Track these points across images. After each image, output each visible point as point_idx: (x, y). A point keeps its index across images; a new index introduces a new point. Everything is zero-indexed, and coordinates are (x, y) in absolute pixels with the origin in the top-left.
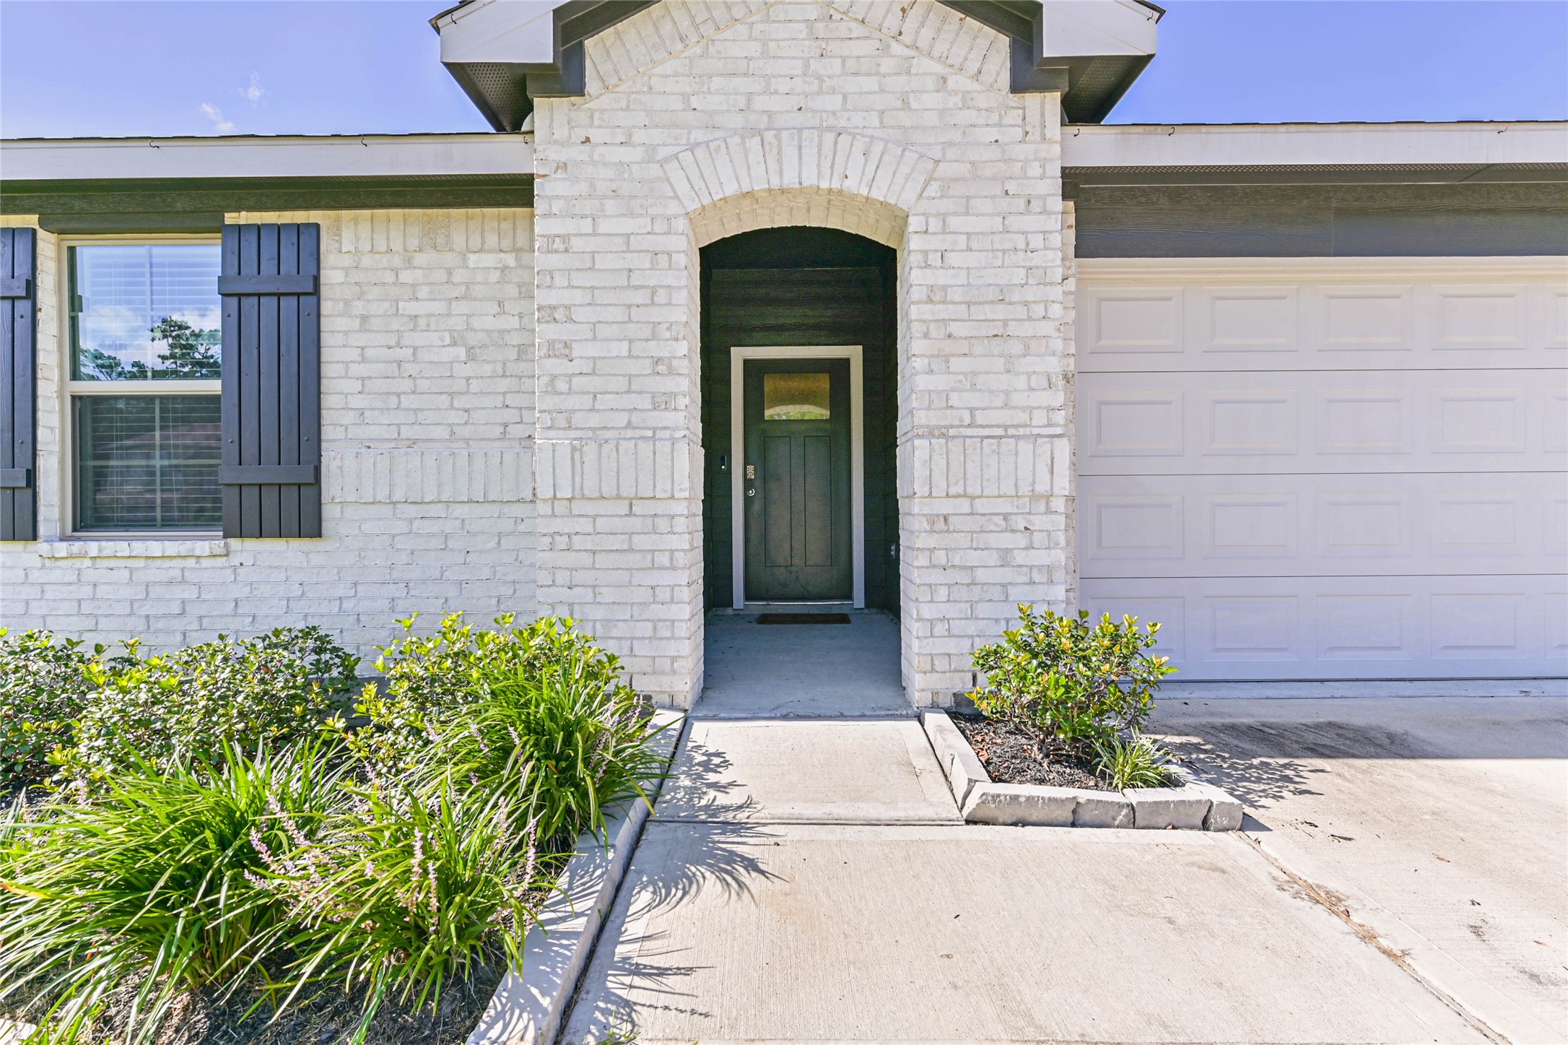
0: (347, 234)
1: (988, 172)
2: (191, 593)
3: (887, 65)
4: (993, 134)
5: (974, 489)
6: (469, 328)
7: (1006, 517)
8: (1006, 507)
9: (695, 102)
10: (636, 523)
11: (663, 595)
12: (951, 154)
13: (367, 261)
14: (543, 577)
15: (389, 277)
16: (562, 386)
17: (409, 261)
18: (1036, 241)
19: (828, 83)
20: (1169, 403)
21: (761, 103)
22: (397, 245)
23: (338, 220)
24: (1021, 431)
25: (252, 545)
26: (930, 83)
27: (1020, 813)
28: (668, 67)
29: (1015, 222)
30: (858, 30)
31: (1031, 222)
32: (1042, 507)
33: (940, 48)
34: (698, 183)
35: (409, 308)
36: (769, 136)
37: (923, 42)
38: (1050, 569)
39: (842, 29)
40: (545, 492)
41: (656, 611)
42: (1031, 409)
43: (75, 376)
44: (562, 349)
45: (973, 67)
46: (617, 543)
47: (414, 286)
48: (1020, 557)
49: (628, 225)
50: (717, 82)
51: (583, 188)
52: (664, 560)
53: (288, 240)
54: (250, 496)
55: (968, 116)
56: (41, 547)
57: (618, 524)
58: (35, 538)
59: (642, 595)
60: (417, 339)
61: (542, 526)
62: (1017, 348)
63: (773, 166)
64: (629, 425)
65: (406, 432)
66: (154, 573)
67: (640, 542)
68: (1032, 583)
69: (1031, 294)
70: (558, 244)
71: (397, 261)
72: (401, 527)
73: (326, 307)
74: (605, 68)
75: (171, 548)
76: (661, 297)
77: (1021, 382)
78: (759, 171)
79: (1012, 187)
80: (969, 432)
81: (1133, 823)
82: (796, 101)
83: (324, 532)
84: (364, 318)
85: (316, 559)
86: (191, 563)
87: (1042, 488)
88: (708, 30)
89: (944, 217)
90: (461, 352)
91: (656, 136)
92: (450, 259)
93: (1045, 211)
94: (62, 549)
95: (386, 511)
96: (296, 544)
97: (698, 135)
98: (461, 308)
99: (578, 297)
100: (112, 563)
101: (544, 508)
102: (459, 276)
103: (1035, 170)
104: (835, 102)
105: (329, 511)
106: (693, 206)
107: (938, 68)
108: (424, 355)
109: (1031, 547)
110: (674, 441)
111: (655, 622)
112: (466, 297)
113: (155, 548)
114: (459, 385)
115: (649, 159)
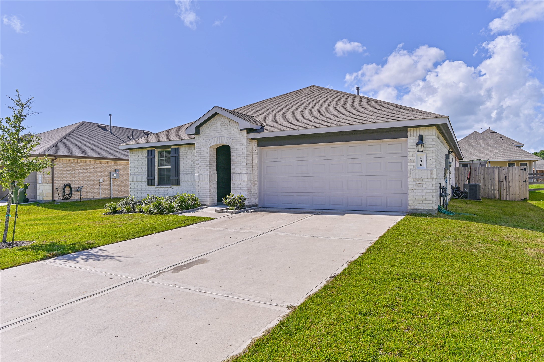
0: (182, 149)
1: (238, 141)
2: (168, 192)
3: (228, 128)
4: (239, 136)
5: (237, 180)
6: (193, 160)
7: (240, 183)
8: (240, 182)
9: (210, 134)
10: (204, 184)
11: (207, 192)
12: (235, 139)
13: (184, 151)
14: (196, 190)
15: (186, 153)
16: (198, 168)
17: (188, 151)
18: (244, 149)
19: (223, 131)
20: (276, 166)
21: (216, 134)
22: (186, 150)
23: (181, 147)
24: (242, 173)
25: (173, 186)
26: (232, 130)
27: (218, 211)
28: (207, 130)
29: (241, 147)
30: (225, 124)
31: (243, 147)
32: (244, 182)
33: (234, 126)
34: (210, 144)
35: (188, 157)
36: (217, 138)
37: (232, 125)
38: (245, 190)
39: (224, 124)
40: (196, 180)
41: (206, 194)
42: (243, 170)
43: (158, 166)
44: (198, 164)
45: (237, 128)
46: (203, 186)
47: (188, 154)
48: (242, 189)
49: (204, 149)
50: (212, 132)
51: (200, 145)
52: (207, 188)
53: (176, 149)
54: (173, 180)
55: (236, 134)
56: (155, 186)
57: (203, 184)
58: (155, 185)
59: (205, 192)
60: (188, 161)
61: (196, 184)
62: (241, 162)
63: (217, 142)
64: (204, 173)
65: (188, 173)
66: (165, 190)
67: (205, 186)
68: (243, 192)
69: (243, 156)
70: (197, 152)
71: (186, 151)
72: (187, 184)
73: (180, 157)
74: (202, 131)
75: (166, 186)
76: (207, 158)
77: (242, 167)
78: (216, 142)
79: (241, 142)
80: (237, 173)
81: (227, 213)
82: (219, 133)
83: (180, 184)
84: (183, 159)
85: (179, 188)
86: (168, 188)
87: (244, 180)
88: (211, 126)
89: (234, 146)
90: (192, 162)
91: (206, 138)
92: (191, 151)
93: (244, 145)
94: (157, 187)
95: (185, 182)
96: (177, 186)
97: (210, 138)
98: (193, 157)
99: (199, 158)
100: (161, 188)
101: (196, 182)
102: (192, 153)
103: (243, 140)
104: (223, 133)
105: (180, 182)
106: (210, 147)
107: (233, 128)
108: (189, 163)
109: (243, 187)
110: (208, 174)
111: (206, 196)
112: (193, 156)
113: (165, 187)
114: (192, 167)
115: (206, 141)
